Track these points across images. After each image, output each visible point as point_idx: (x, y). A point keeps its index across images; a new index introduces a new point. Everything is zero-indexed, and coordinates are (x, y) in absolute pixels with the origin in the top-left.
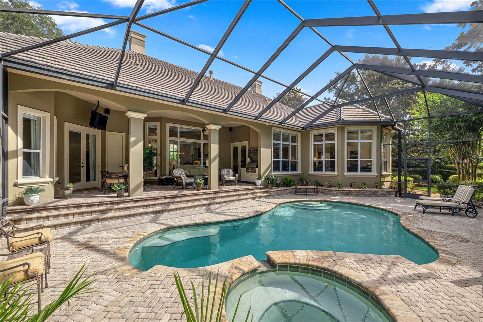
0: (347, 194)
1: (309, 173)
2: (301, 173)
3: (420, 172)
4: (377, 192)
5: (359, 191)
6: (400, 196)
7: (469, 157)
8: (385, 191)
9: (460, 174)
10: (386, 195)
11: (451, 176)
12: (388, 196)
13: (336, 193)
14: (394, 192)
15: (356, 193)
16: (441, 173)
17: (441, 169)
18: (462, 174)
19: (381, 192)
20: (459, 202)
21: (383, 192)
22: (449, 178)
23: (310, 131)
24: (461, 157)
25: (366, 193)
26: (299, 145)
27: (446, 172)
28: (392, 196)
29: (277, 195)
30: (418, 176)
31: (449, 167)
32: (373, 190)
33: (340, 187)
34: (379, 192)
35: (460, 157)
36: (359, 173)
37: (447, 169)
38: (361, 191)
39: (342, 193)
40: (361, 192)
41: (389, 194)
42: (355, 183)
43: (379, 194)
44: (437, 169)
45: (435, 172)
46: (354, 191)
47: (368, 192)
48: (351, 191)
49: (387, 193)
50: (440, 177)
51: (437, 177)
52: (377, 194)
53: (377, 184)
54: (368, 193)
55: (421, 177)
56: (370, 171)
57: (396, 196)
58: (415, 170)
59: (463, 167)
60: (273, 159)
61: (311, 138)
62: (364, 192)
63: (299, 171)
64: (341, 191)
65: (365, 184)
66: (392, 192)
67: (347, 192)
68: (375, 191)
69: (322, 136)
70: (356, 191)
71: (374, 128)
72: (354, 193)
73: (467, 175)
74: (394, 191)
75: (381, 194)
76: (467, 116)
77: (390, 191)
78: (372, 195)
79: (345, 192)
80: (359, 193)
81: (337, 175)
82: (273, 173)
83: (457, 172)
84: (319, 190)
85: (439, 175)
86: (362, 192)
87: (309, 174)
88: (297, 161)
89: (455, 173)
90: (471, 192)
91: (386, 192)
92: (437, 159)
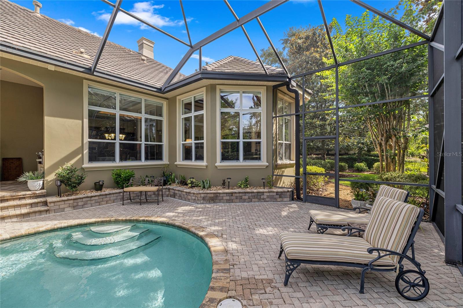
0: (213, 200)
1: (175, 163)
2: (169, 163)
3: (347, 159)
4: (261, 194)
5: (232, 193)
6: (299, 199)
7: (395, 135)
8: (274, 192)
9: (383, 161)
10: (276, 199)
11: (375, 164)
12: (279, 200)
13: (194, 198)
14: (288, 194)
15: (228, 198)
16: (366, 161)
17: (367, 157)
18: (385, 161)
19: (268, 194)
20: (378, 250)
21: (271, 194)
22: (374, 166)
23: (178, 98)
24: (385, 135)
25: (243, 197)
26: (165, 119)
27: (371, 159)
28: (285, 199)
29: (74, 207)
30: (344, 164)
31: (374, 154)
32: (255, 191)
33: (204, 187)
34: (265, 194)
35: (382, 136)
36: (241, 163)
37: (372, 156)
38: (236, 193)
39: (204, 199)
40: (236, 195)
41: (280, 197)
42: (229, 180)
43: (265, 197)
44: (363, 156)
45: (361, 159)
46: (224, 193)
47: (247, 194)
48: (220, 193)
49: (277, 195)
50: (365, 165)
51: (362, 165)
52: (262, 197)
53: (264, 181)
54: (246, 197)
55: (347, 166)
56: (259, 159)
57: (293, 199)
58: (342, 158)
59: (387, 151)
60: (87, 140)
61: (179, 108)
62: (240, 195)
63: (165, 161)
64: (202, 195)
65: (246, 180)
66: (285, 193)
67: (213, 195)
68: (258, 192)
69: (191, 105)
70: (226, 193)
71: (263, 90)
72: (224, 198)
73: (393, 163)
74: (288, 191)
75: (268, 197)
76: (392, 65)
77: (282, 192)
78: (253, 200)
79: (209, 195)
80: (233, 198)
81: (207, 166)
82: (87, 165)
83: (380, 158)
84: (176, 192)
85: (365, 163)
86: (238, 195)
87: (176, 165)
88: (163, 145)
89: (378, 161)
90: (409, 217)
91: (275, 194)
92: (360, 143)
